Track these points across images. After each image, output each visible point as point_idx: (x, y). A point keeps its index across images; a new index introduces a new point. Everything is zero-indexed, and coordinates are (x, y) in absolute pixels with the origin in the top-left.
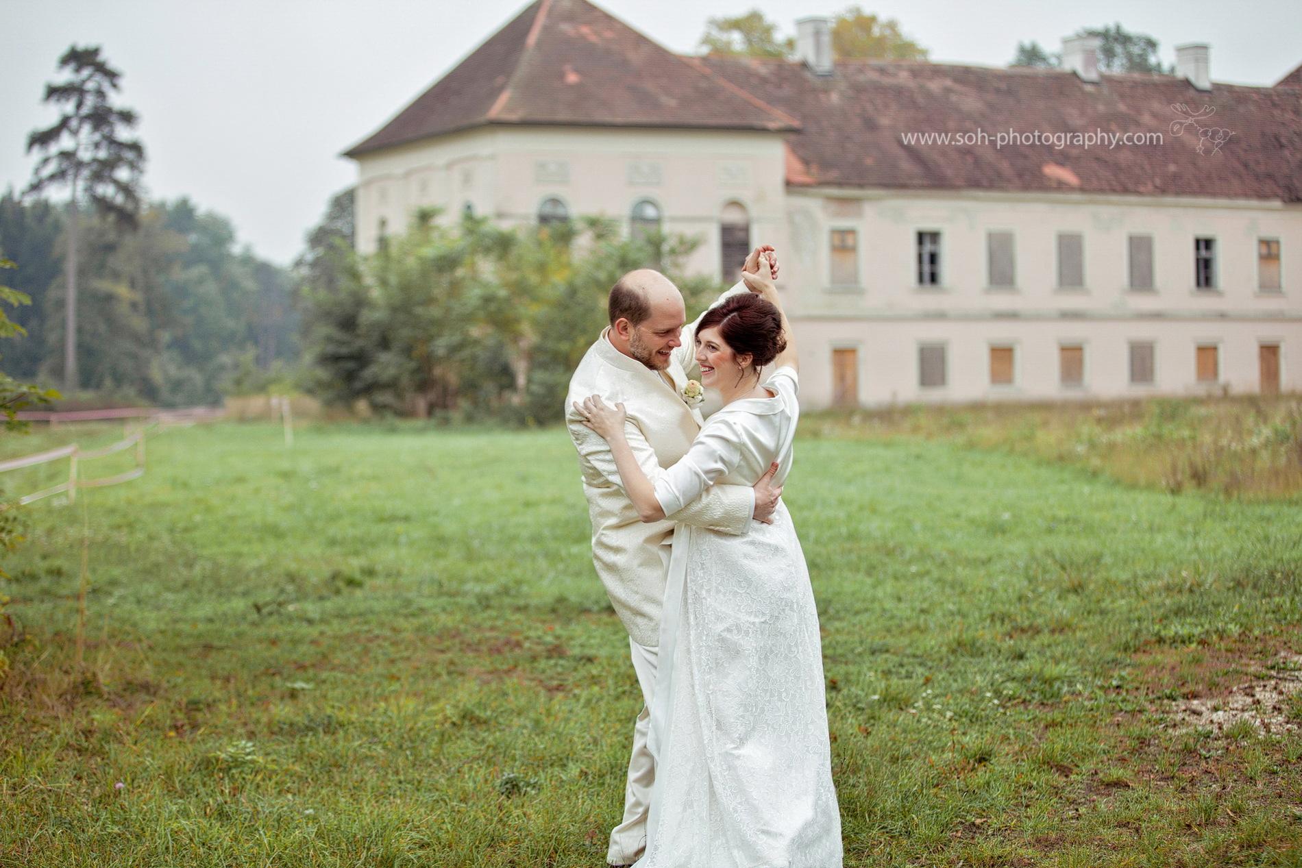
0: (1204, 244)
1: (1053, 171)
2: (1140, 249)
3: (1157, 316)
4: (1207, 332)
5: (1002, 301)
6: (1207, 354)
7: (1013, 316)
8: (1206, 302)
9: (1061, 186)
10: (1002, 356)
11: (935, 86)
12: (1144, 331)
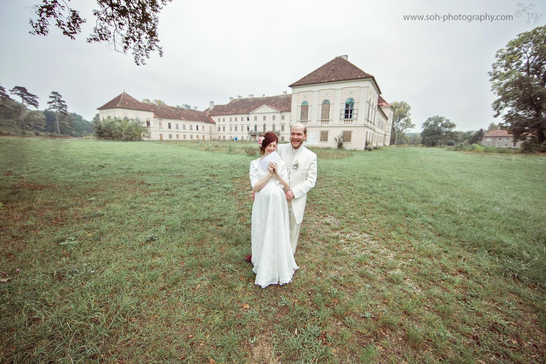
0: (197, 126)
1: (182, 118)
2: (191, 126)
3: (193, 132)
4: (198, 134)
5: (177, 130)
6: (198, 136)
7: (179, 132)
8: (197, 131)
9: (183, 119)
10: (178, 136)
11: (169, 108)
12: (192, 134)
